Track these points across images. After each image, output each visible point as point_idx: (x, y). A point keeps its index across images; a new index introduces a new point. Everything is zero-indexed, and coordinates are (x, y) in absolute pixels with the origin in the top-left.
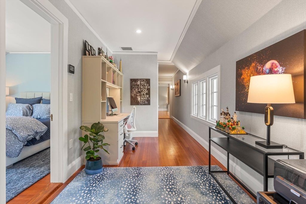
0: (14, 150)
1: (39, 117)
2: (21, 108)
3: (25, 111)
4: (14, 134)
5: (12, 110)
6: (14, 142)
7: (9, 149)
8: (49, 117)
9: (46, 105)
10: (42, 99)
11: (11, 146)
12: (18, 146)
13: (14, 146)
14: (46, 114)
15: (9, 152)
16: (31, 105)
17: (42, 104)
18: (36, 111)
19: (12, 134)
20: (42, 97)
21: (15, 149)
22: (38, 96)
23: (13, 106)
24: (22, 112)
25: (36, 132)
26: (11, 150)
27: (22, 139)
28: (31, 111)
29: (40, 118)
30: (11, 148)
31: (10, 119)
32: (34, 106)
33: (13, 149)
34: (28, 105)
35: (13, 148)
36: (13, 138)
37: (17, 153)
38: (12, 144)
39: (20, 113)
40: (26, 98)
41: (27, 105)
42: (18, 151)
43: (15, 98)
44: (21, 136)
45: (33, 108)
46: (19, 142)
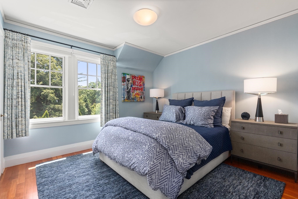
0: (171, 187)
1: (192, 123)
2: (174, 111)
3: (178, 114)
4: (170, 156)
5: (166, 112)
6: (170, 172)
7: (164, 184)
8: (204, 124)
9: (200, 107)
10: (194, 101)
11: (167, 179)
12: (176, 181)
13: (171, 179)
14: (201, 120)
15: (164, 190)
16: (183, 108)
17: (195, 107)
18: (189, 115)
19: (167, 156)
20: (193, 98)
21: (172, 185)
22: (189, 96)
23: (167, 108)
24: (175, 115)
25: (199, 157)
26: (167, 187)
27: (181, 169)
28: (183, 115)
29: (193, 125)
30: (167, 182)
31: (165, 129)
32: (186, 108)
33: (169, 185)
34: (181, 107)
35: (169, 183)
36: (169, 163)
37: (175, 192)
38: (169, 176)
39: (173, 116)
40: (177, 100)
41: (179, 107)
42: (176, 189)
43: (169, 100)
44: (180, 165)
45: (185, 111)
46: (178, 173)
